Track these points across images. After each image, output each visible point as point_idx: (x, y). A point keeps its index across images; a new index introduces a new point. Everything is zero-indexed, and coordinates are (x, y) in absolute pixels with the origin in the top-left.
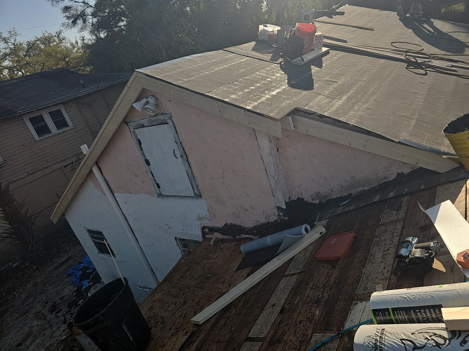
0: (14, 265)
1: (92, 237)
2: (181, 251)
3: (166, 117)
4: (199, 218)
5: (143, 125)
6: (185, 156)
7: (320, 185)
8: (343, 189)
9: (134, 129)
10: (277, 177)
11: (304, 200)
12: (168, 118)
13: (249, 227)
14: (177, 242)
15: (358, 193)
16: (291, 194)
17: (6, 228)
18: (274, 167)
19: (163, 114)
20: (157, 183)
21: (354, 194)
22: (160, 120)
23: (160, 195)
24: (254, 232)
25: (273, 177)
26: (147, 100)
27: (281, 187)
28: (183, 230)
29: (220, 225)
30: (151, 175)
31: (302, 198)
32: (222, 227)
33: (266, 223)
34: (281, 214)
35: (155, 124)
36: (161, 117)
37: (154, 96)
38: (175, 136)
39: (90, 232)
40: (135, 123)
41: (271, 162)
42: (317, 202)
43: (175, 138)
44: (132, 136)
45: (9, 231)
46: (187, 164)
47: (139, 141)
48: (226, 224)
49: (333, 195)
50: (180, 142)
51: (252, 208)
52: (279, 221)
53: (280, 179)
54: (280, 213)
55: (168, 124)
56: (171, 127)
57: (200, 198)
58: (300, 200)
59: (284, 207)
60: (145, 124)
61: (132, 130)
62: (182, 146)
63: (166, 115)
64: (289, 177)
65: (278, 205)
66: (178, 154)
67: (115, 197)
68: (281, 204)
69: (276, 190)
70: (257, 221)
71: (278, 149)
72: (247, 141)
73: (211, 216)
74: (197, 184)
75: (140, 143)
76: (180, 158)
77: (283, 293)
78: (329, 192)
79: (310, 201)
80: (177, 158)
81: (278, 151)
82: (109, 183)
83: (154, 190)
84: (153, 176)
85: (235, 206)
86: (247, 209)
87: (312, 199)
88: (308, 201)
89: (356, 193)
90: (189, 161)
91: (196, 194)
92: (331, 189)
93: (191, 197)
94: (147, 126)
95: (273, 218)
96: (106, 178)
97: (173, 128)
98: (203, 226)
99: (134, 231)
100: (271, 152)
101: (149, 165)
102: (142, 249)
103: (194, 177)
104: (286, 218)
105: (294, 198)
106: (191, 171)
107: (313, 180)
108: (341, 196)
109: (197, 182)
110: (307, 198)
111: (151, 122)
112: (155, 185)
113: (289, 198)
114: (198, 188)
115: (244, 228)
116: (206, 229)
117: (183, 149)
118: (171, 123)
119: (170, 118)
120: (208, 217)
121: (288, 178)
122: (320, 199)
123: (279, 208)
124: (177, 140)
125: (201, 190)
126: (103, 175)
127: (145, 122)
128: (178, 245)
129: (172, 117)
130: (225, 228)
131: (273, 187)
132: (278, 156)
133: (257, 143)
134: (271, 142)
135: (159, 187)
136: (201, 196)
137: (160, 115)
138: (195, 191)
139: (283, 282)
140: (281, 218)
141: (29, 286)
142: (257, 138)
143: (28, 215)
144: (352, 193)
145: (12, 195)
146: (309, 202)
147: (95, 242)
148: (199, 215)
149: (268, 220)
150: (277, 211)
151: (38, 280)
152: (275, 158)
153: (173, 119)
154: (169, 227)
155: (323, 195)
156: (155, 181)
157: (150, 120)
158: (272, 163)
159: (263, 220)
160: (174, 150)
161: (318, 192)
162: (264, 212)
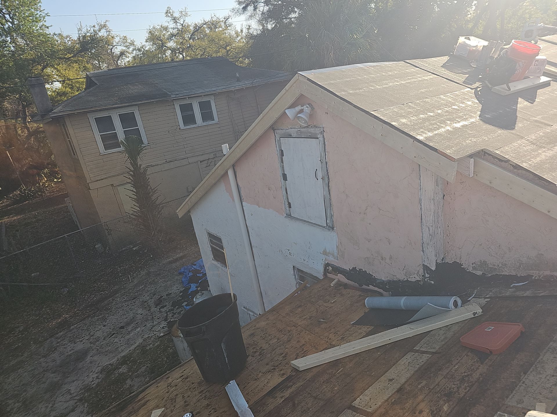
0: (134, 249)
1: (211, 242)
2: (296, 283)
3: (317, 131)
4: (325, 253)
5: (291, 135)
6: (327, 180)
7: (489, 253)
8: (521, 266)
9: (280, 137)
10: (434, 229)
11: (462, 267)
12: (320, 133)
13: (381, 280)
14: (295, 272)
15: (542, 277)
16: (446, 255)
17: (136, 210)
18: (434, 217)
19: (315, 127)
20: (289, 202)
21: (536, 277)
22: (310, 133)
23: (289, 216)
24: (387, 287)
25: (429, 229)
26: (303, 108)
27: (436, 243)
28: (304, 260)
29: (347, 267)
30: (285, 192)
31: (459, 263)
32: (349, 270)
33: (404, 280)
34: (427, 275)
35: (303, 137)
36: (312, 130)
37: (310, 105)
38: (322, 154)
39: (210, 235)
40: (283, 132)
41: (430, 210)
42: (479, 273)
43: (321, 156)
44: (276, 144)
45: (137, 213)
46: (327, 188)
47: (282, 151)
48: (354, 269)
49: (504, 270)
50: (326, 162)
51: (391, 258)
52: (422, 283)
53: (437, 233)
54: (426, 273)
55: (318, 139)
56: (321, 143)
57: (331, 230)
58: (457, 265)
59: (433, 268)
60: (293, 135)
61: (278, 138)
62: (327, 167)
63: (318, 129)
64: (450, 234)
65: (426, 264)
66: (320, 175)
67: (242, 206)
68: (430, 264)
69: (428, 244)
70: (394, 276)
71: (444, 196)
72: (406, 177)
73: (339, 254)
74: (332, 214)
75: (282, 154)
76: (320, 180)
77: (406, 370)
78: (500, 265)
79: (470, 269)
80: (317, 179)
81: (443, 198)
82: (240, 190)
83: (284, 208)
84: (287, 193)
85: (371, 251)
86: (384, 258)
87: (473, 268)
88: (468, 269)
89: (539, 276)
90: (329, 185)
91: (328, 225)
92: (504, 263)
93: (322, 226)
94: (294, 136)
95: (415, 277)
96: (239, 184)
97: (322, 144)
98: (328, 263)
99: (253, 247)
100: (434, 197)
101: (285, 181)
102: (257, 268)
103: (331, 205)
104: (433, 282)
105: (449, 260)
106: (329, 197)
107: (481, 245)
108: (515, 274)
109: (333, 211)
110: (467, 264)
111: (299, 133)
112: (287, 203)
113: (443, 258)
114: (332, 218)
115: (375, 279)
116: (330, 267)
117: (327, 171)
118: (321, 139)
119: (322, 133)
120: (336, 254)
121: (448, 234)
122: (485, 270)
123: (426, 268)
124: (323, 159)
125: (335, 222)
126: (236, 181)
127: (293, 132)
128: (295, 276)
129: (324, 131)
130: (352, 272)
131: (425, 240)
132: (442, 205)
133: (419, 182)
134: (437, 185)
135: (290, 207)
136: (333, 228)
137: (312, 127)
138: (328, 221)
139: (409, 357)
140: (426, 280)
141: (143, 273)
142: (420, 176)
143: (157, 203)
144: (533, 275)
145: (148, 179)
146: (468, 271)
147: (212, 247)
148: (326, 249)
149: (407, 278)
150: (422, 270)
151: (152, 270)
152: (437, 206)
153: (324, 135)
154: (290, 252)
155: (489, 266)
156: (288, 199)
157: (299, 130)
158: (432, 211)
159: (401, 276)
160: (317, 170)
161: (484, 262)
162: (405, 267)
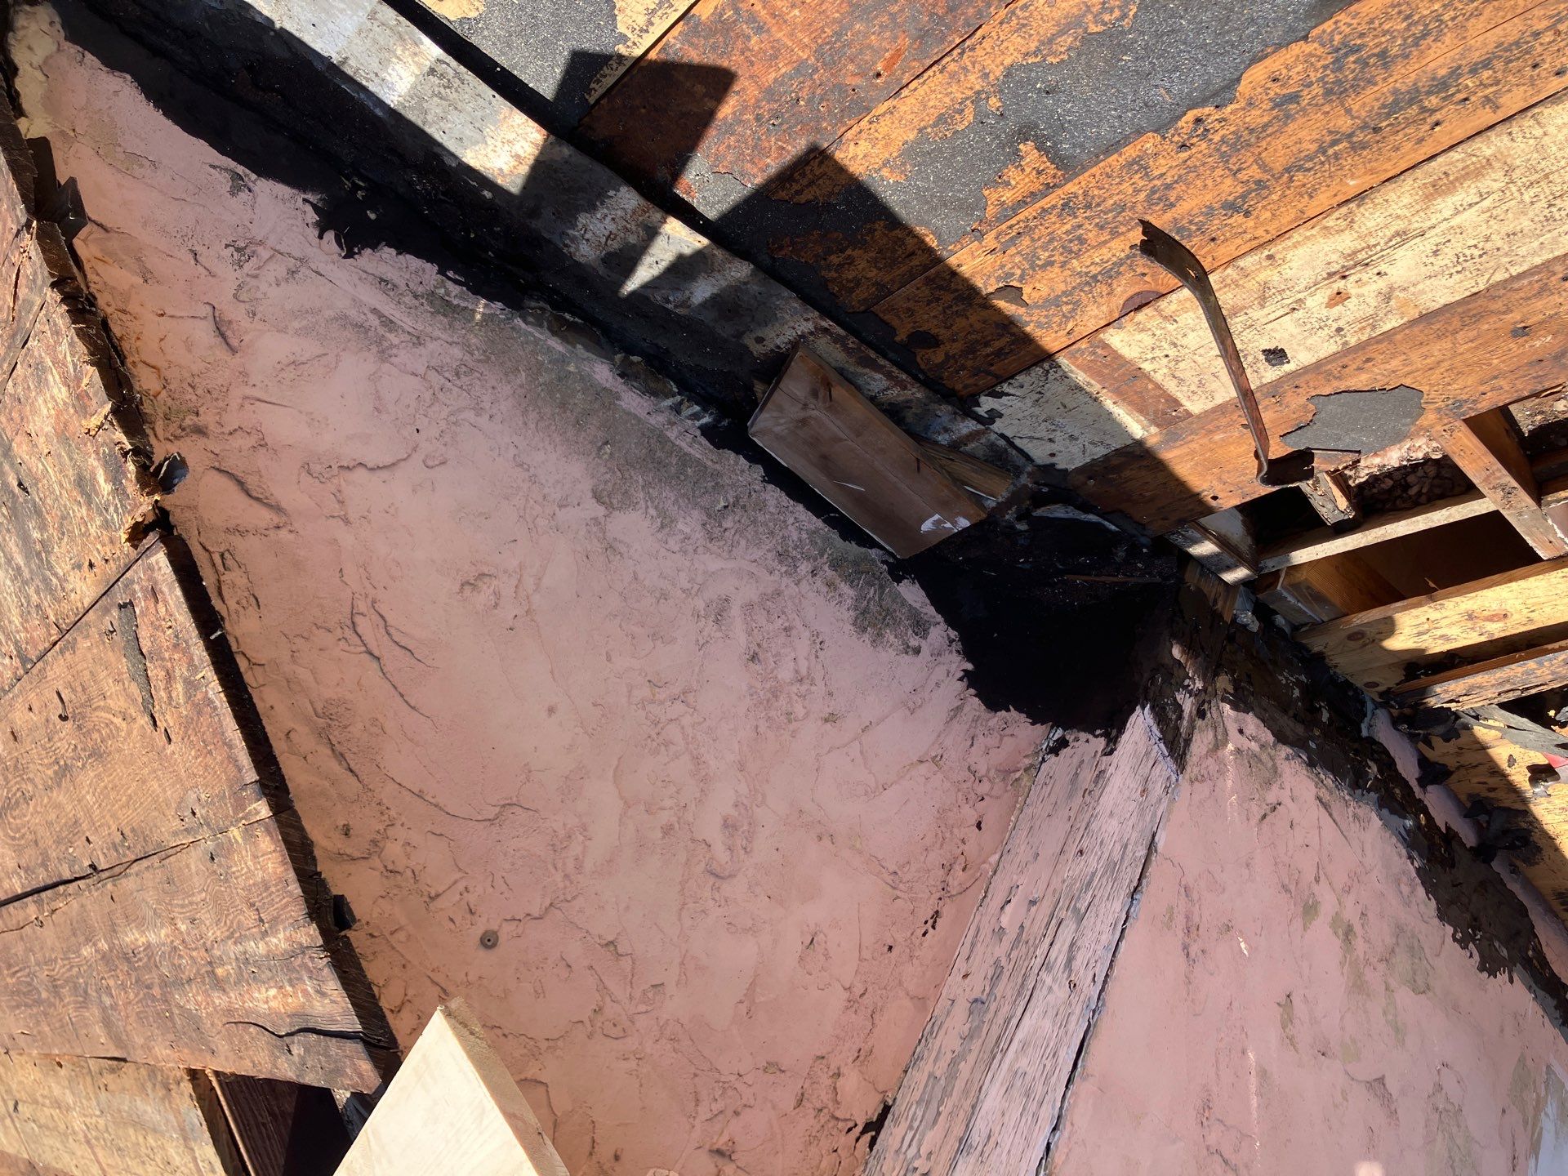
21: (695, 417)
29: (1518, 998)
31: (974, 692)
32: (1515, 976)
33: (1291, 751)
42: (912, 593)
48: (1488, 966)
51: (1311, 910)
64: (948, 868)
65: (1170, 764)
68: (1150, 754)
71: (875, 1126)
78: (804, 568)
79: (940, 632)
81: (883, 1116)
86: (1340, 932)
87: (926, 632)
88: (952, 640)
89: (677, 409)
92: (784, 569)
95: (1241, 732)
104: (1176, 652)
108: (769, 488)
110: (942, 661)
113: (1055, 750)
115: (1410, 844)
122: (882, 587)
131: (1118, 905)
146: (953, 633)
149: (1273, 752)
150: (1194, 748)
155: (851, 592)
158: (1003, 1067)
159: (1298, 782)
161: (864, 630)
162: (1264, 816)
